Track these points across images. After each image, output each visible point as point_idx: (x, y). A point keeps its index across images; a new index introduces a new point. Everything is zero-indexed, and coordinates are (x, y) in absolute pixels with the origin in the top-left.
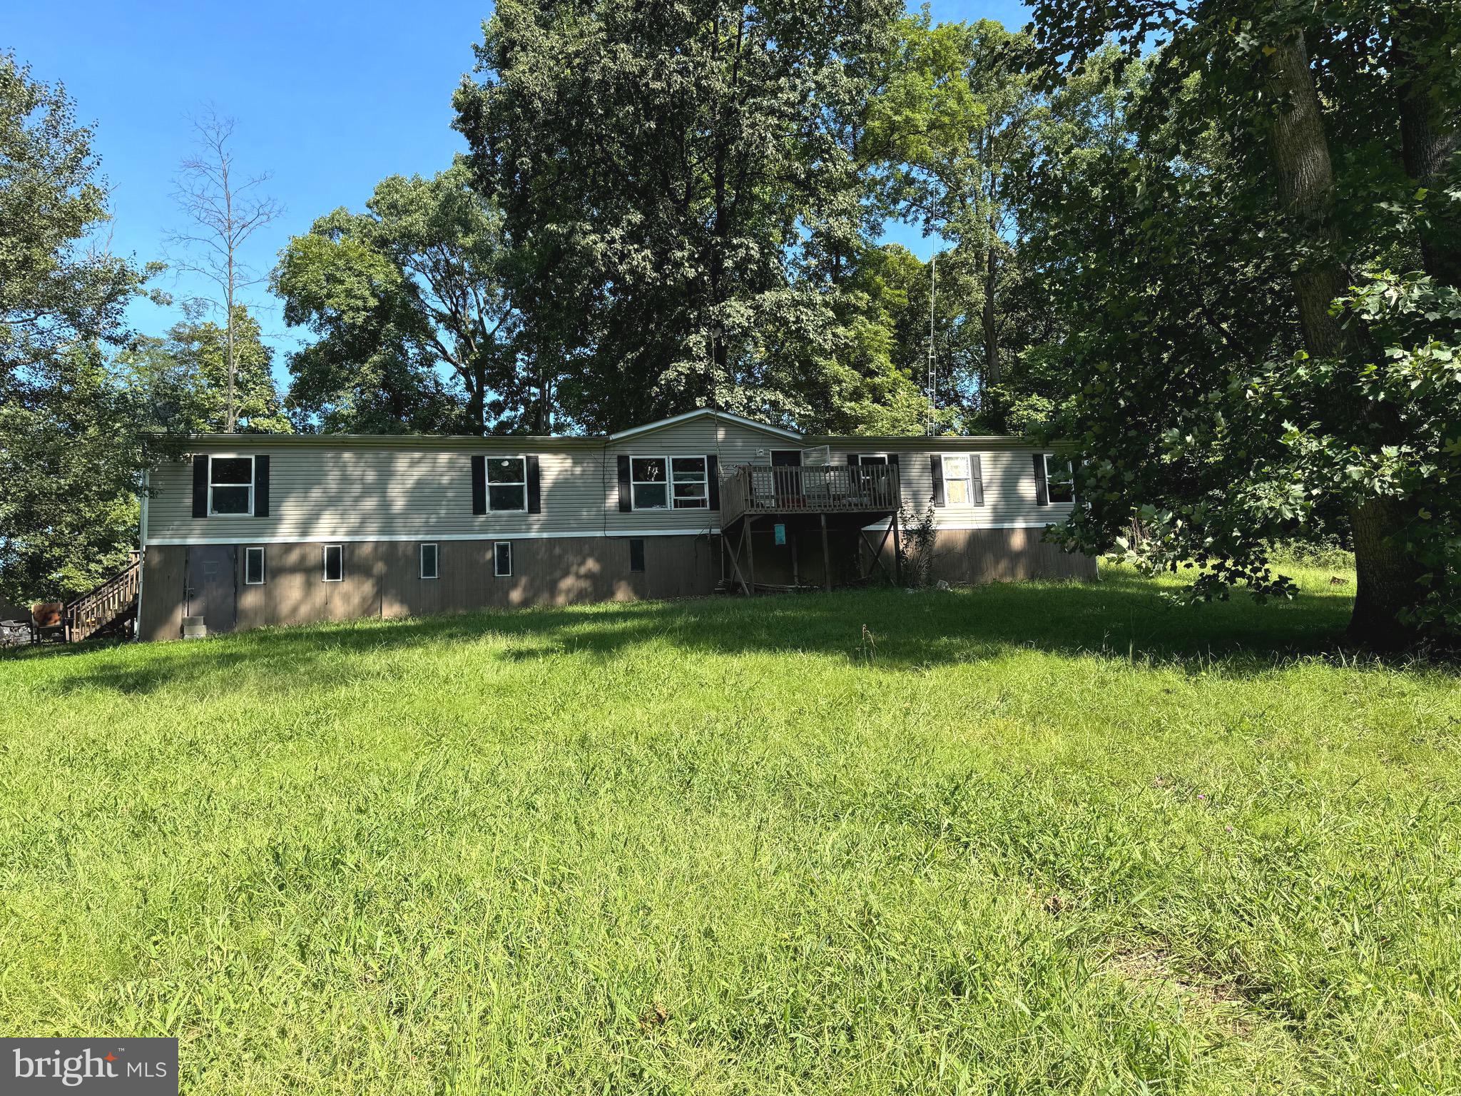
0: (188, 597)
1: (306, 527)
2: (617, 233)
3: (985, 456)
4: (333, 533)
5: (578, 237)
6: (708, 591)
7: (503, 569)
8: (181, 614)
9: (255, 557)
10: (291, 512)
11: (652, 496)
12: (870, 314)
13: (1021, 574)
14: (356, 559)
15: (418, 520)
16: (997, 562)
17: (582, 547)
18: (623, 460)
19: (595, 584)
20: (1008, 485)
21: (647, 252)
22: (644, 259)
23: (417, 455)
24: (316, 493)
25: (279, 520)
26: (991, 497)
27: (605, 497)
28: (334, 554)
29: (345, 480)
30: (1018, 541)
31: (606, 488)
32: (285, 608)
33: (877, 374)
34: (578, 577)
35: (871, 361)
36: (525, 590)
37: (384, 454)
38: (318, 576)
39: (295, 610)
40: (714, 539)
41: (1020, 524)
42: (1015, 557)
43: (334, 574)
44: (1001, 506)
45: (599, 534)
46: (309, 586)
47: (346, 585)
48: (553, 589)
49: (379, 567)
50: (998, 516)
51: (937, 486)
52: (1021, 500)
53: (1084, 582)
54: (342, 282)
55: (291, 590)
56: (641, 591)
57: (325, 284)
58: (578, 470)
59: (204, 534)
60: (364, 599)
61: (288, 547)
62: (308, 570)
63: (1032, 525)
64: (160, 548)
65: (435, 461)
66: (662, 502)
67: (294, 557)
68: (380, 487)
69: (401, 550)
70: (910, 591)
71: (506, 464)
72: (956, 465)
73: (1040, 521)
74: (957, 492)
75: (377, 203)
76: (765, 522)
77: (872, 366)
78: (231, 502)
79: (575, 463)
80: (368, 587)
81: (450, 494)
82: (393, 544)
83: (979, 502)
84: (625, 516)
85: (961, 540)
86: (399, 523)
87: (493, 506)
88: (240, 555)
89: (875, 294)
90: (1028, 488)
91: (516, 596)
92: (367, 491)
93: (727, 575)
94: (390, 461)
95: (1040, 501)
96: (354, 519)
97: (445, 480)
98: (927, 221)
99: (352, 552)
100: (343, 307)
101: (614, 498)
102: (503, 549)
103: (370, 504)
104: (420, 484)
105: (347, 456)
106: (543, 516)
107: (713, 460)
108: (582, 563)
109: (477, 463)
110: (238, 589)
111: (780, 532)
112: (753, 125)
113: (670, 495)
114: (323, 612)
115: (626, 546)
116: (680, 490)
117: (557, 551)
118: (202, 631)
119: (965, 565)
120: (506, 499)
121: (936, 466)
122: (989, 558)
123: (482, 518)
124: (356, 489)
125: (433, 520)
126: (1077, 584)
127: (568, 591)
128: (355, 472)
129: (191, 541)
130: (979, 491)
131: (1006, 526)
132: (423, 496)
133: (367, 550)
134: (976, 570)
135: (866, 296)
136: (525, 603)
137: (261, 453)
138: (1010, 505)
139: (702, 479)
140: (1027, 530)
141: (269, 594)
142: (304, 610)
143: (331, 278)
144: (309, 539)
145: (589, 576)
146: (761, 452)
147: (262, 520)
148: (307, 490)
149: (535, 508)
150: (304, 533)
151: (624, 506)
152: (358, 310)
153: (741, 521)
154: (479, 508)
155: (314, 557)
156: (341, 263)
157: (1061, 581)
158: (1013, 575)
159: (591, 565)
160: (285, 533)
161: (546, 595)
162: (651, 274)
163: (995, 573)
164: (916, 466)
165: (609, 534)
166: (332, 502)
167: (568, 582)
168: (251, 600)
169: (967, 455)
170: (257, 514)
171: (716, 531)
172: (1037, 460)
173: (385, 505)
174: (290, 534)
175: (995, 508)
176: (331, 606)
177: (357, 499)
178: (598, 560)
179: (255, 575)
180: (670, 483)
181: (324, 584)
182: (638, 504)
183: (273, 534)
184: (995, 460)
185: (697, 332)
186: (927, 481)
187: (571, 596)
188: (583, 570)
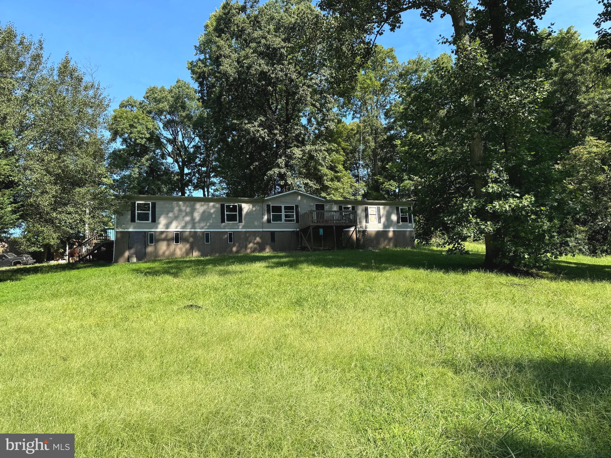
0: (129, 248)
1: (167, 226)
2: (256, 124)
3: (381, 207)
4: (176, 228)
5: (243, 125)
6: (296, 249)
7: (231, 241)
8: (127, 254)
9: (151, 235)
10: (162, 221)
11: (277, 218)
12: (337, 151)
13: (391, 245)
14: (184, 237)
15: (202, 224)
16: (384, 241)
17: (255, 234)
18: (268, 206)
19: (260, 246)
20: (388, 217)
21: (266, 130)
22: (264, 133)
23: (203, 203)
24: (171, 215)
25: (159, 223)
26: (383, 220)
27: (263, 218)
28: (177, 235)
29: (180, 211)
30: (391, 234)
31: (263, 215)
32: (161, 252)
33: (338, 172)
34: (254, 244)
35: (337, 167)
36: (237, 247)
37: (192, 203)
38: (172, 242)
39: (164, 253)
40: (297, 232)
41: (391, 229)
42: (390, 239)
43: (177, 242)
44: (386, 223)
45: (261, 230)
46: (168, 245)
47: (180, 245)
48: (246, 248)
49: (191, 240)
50: (385, 226)
51: (367, 216)
52: (392, 221)
53: (411, 248)
54: (136, 128)
55: (163, 247)
56: (274, 249)
57: (129, 128)
58: (254, 209)
59: (134, 228)
60: (186, 250)
61: (162, 233)
62: (168, 240)
63: (395, 229)
64: (120, 232)
65: (208, 205)
66: (281, 220)
67: (163, 236)
68: (191, 213)
69: (198, 234)
70: (361, 250)
71: (231, 207)
72: (372, 210)
73: (397, 228)
74: (373, 219)
75: (148, 97)
76: (317, 228)
77: (337, 169)
78: (143, 217)
79: (253, 207)
80: (188, 246)
81: (214, 216)
82: (195, 232)
83: (380, 222)
84: (269, 224)
85: (374, 233)
86: (197, 225)
87: (228, 220)
88: (147, 234)
89: (339, 144)
90: (394, 218)
91: (234, 249)
92: (187, 215)
93: (301, 244)
94: (194, 204)
95: (398, 222)
96: (183, 224)
97: (212, 211)
98: (353, 114)
99: (182, 234)
100: (137, 137)
101: (266, 217)
102: (230, 234)
103: (188, 219)
104: (204, 212)
105: (181, 203)
106: (243, 223)
107: (297, 207)
108: (255, 239)
109: (222, 206)
110: (146, 246)
111: (321, 231)
112: (303, 90)
113: (283, 218)
114: (173, 253)
115: (269, 234)
116: (286, 216)
117: (248, 235)
118: (134, 260)
119: (375, 242)
120: (232, 218)
121: (366, 209)
122: (382, 239)
123: (223, 224)
124: (184, 214)
125: (208, 224)
126: (409, 249)
127: (251, 248)
128: (183, 208)
129: (130, 230)
130: (380, 218)
131: (387, 230)
132: (205, 217)
133: (187, 234)
134: (378, 243)
135: (336, 145)
136: (237, 252)
137: (154, 201)
138: (389, 223)
139: (293, 212)
140: (394, 231)
141: (156, 248)
142: (167, 253)
143: (131, 126)
144: (169, 230)
145: (258, 243)
146: (312, 204)
147: (153, 224)
148: (167, 214)
149: (240, 221)
150: (167, 228)
151: (269, 221)
152: (142, 138)
153: (309, 227)
154: (223, 221)
155: (170, 236)
156: (136, 120)
157: (405, 248)
158: (389, 245)
159: (258, 239)
160: (161, 228)
161: (243, 249)
162: (267, 138)
163: (384, 244)
164: (360, 210)
165: (264, 230)
166: (176, 218)
167: (251, 245)
168: (150, 249)
169: (376, 206)
170: (152, 221)
171: (298, 230)
172: (397, 209)
173: (193, 219)
174: (162, 228)
175: (384, 224)
176: (176, 252)
177: (183, 217)
178: (261, 238)
179: (151, 242)
180: (283, 214)
181: (173, 245)
182: (273, 220)
183: (157, 228)
184: (384, 208)
185: (281, 158)
186: (363, 214)
187: (252, 249)
188: (256, 241)
